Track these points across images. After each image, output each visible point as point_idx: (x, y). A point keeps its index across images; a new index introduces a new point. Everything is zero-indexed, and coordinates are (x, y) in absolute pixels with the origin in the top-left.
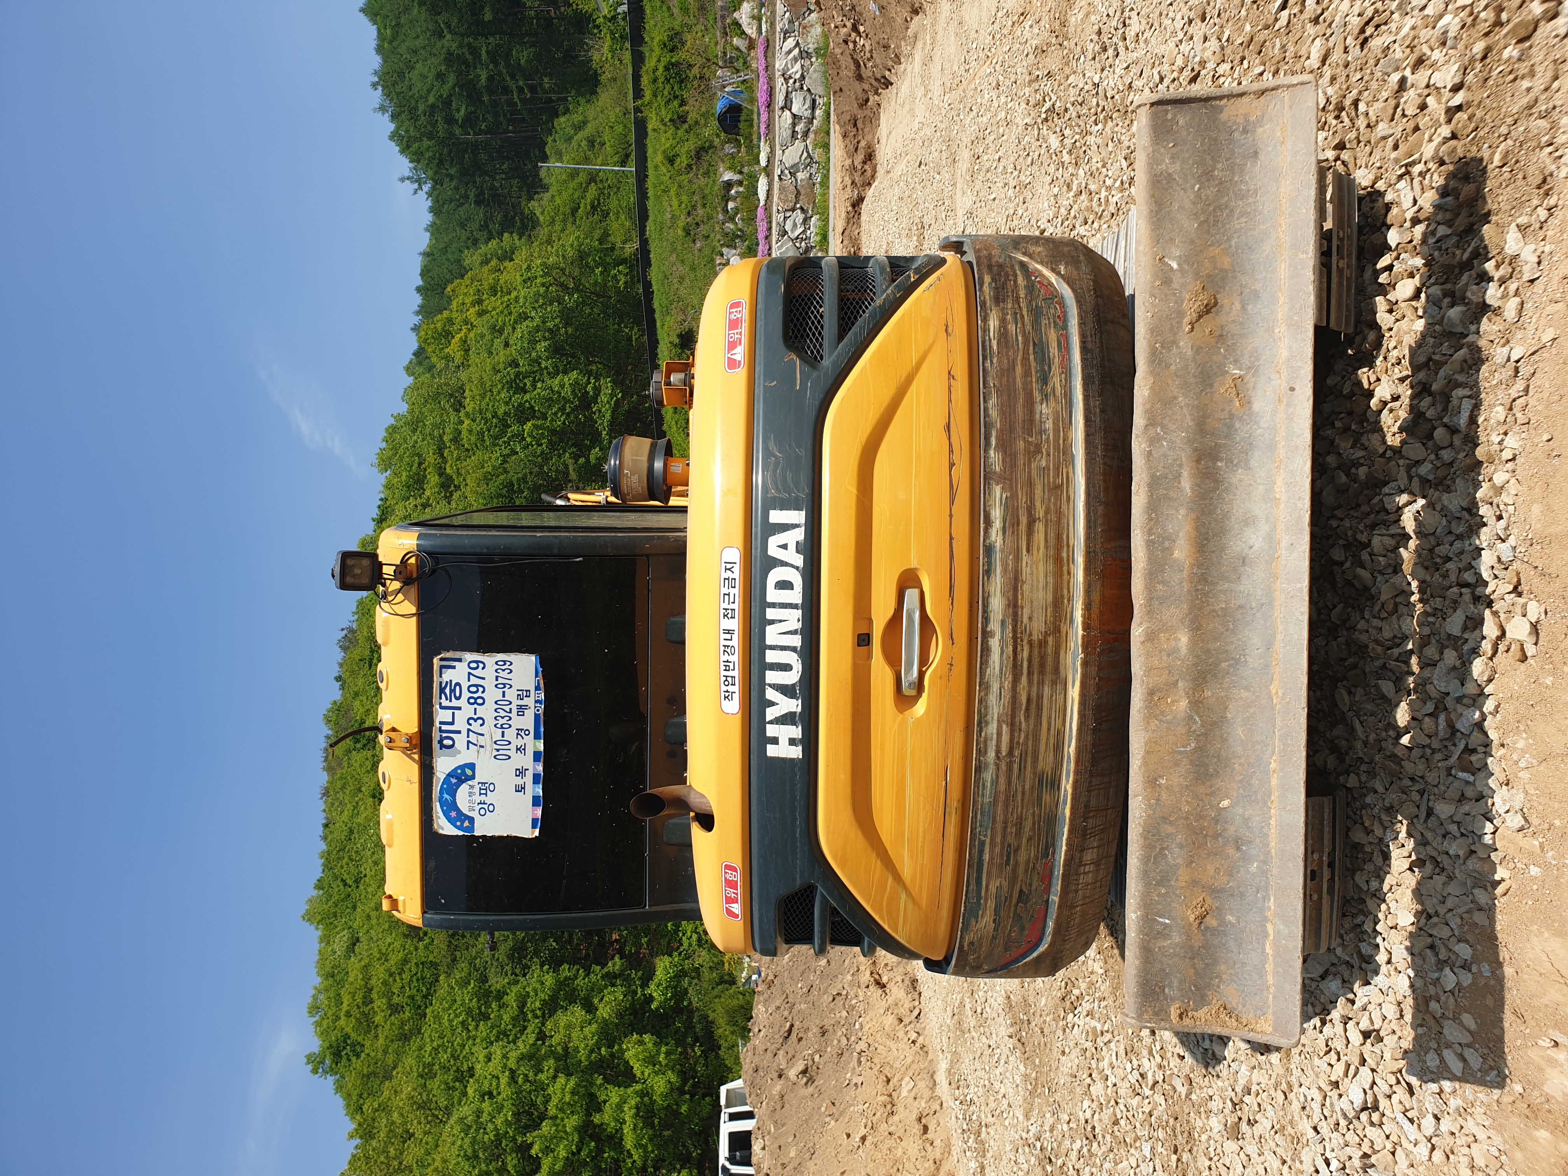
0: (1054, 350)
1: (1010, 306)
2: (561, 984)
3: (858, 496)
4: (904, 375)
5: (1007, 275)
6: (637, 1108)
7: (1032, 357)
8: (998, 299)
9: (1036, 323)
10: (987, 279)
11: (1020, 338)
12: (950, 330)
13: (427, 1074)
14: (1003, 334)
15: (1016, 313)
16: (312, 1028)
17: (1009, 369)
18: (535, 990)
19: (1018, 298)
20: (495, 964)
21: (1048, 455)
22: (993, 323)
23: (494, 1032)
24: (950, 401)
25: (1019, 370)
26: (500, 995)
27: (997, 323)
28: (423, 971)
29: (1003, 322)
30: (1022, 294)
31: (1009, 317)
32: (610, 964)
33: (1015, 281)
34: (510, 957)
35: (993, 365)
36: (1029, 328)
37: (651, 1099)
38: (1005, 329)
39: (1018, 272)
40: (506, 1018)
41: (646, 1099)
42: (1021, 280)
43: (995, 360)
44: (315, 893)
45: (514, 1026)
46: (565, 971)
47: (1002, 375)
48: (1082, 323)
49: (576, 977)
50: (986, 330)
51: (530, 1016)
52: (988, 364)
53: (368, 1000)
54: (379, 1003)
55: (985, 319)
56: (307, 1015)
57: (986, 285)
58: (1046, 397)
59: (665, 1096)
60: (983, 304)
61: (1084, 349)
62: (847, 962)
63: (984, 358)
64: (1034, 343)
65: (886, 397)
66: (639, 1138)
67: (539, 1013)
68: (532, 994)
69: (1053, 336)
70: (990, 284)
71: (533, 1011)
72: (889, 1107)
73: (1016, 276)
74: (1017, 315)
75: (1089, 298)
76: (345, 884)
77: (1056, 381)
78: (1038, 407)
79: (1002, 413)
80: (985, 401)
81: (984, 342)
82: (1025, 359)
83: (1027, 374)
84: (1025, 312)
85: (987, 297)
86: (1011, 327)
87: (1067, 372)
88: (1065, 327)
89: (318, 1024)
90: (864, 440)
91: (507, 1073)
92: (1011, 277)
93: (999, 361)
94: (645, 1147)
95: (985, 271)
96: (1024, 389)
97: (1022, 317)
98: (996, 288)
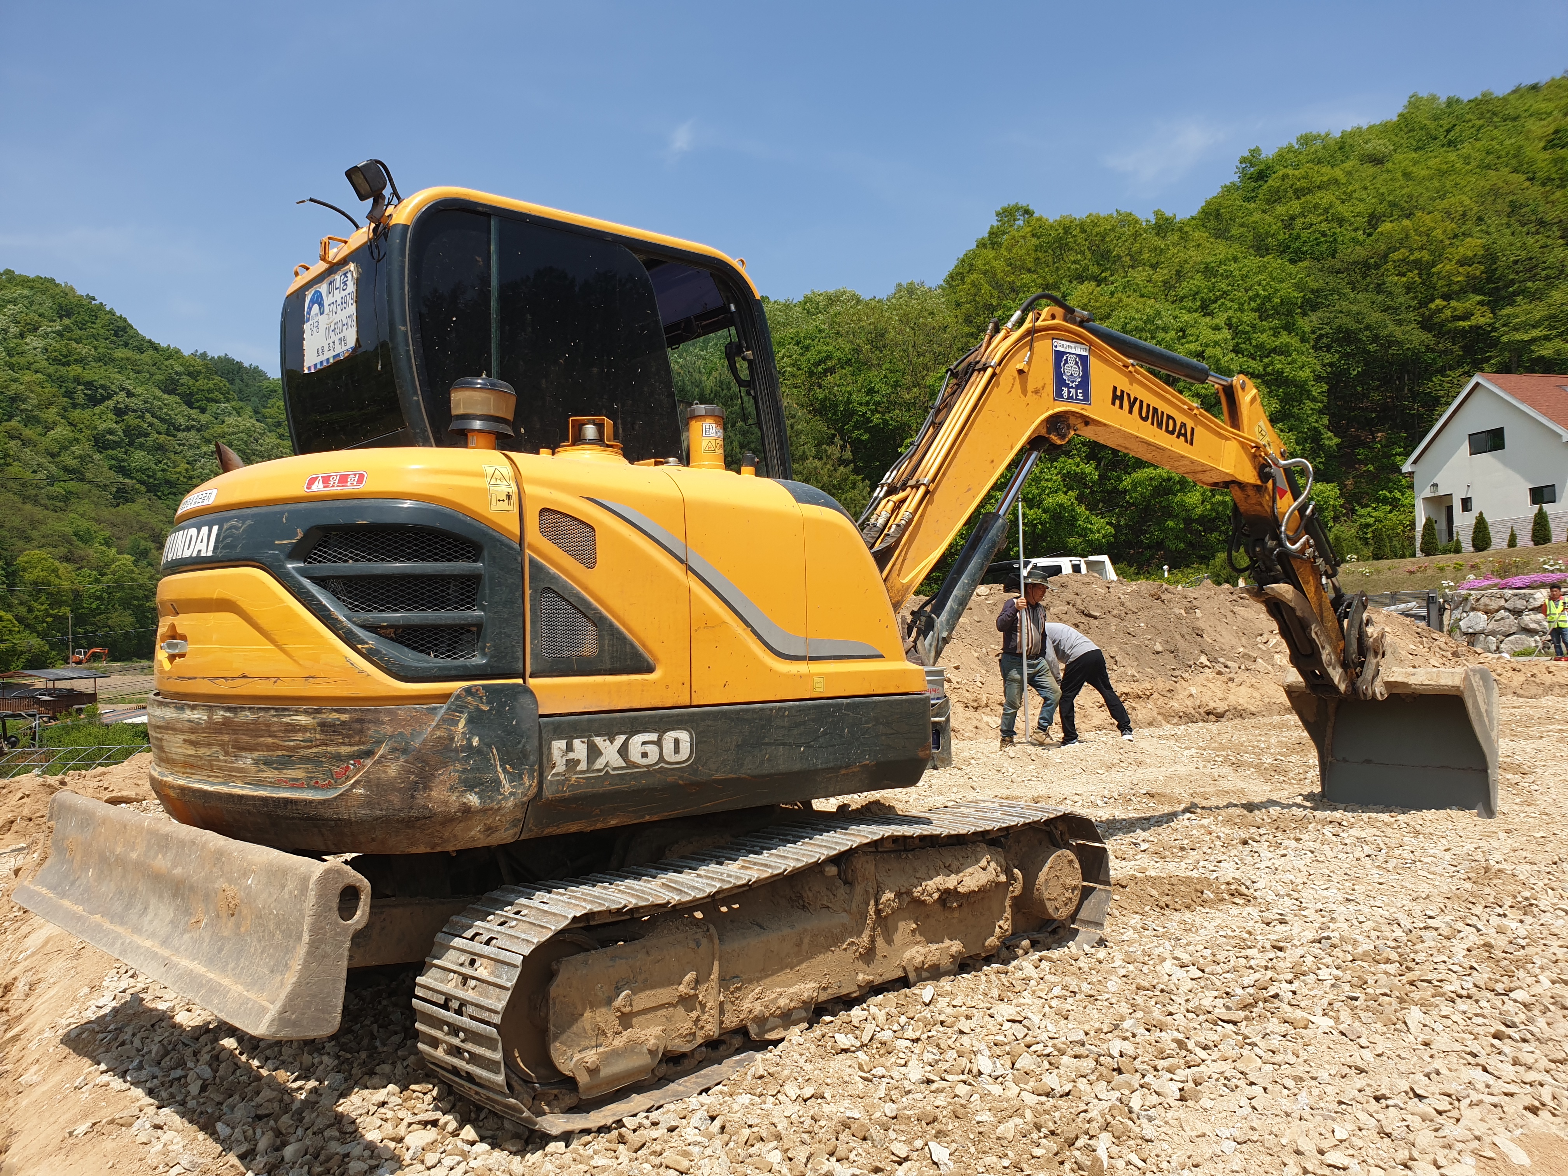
0: (289, 774)
1: (318, 736)
2: (1302, 389)
3: (212, 599)
4: (277, 638)
5: (350, 736)
6: (1169, 479)
7: (280, 753)
8: (323, 726)
9: (307, 760)
10: (344, 717)
11: (292, 743)
12: (311, 680)
13: (1208, 271)
14: (293, 728)
15: (311, 741)
16: (1285, 144)
17: (269, 731)
18: (1294, 361)
19: (326, 745)
20: (1332, 316)
21: (226, 762)
22: (303, 720)
23: (1248, 328)
24: (261, 678)
25: (270, 740)
26: (1289, 328)
27: (303, 723)
28: (1326, 241)
29: (304, 729)
30: (330, 749)
31: (308, 735)
32: (1330, 434)
33: (343, 744)
34: (1339, 330)
35: (270, 717)
36: (303, 752)
37: (1178, 491)
38: (299, 730)
39: (356, 748)
40: (1264, 337)
41: (1178, 487)
42: (344, 750)
43: (275, 719)
44: (1443, 99)
45: (1256, 346)
46: (1318, 390)
47: (266, 725)
48: (309, 803)
49: (1314, 400)
50: (297, 712)
51: (1266, 360)
52: (273, 713)
53: (1299, 193)
54: (1295, 206)
55: (306, 712)
56: (1299, 135)
57: (337, 716)
58: (256, 763)
59: (1182, 505)
60: (318, 711)
61: (287, 801)
62: (1149, 670)
63: (276, 710)
64: (290, 756)
65: (262, 622)
66: (1141, 483)
67: (1269, 369)
68: (1290, 359)
69: (300, 774)
70: (338, 719)
71: (1272, 363)
72: (975, 704)
73: (350, 745)
74: (310, 743)
75: (329, 813)
76: (1448, 131)
77: (268, 774)
78: (248, 754)
79: (243, 723)
80: (250, 708)
81: (287, 710)
82: (278, 747)
83: (269, 747)
84: (314, 750)
85: (325, 716)
86: (300, 736)
87: (276, 784)
88: (310, 787)
89: (1290, 150)
90: (239, 603)
91: (1199, 348)
92: (347, 740)
93: (275, 723)
94: (1134, 489)
95: (355, 716)
96: (257, 744)
97: (310, 747)
98: (334, 725)
